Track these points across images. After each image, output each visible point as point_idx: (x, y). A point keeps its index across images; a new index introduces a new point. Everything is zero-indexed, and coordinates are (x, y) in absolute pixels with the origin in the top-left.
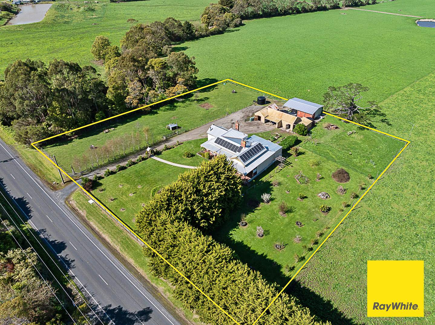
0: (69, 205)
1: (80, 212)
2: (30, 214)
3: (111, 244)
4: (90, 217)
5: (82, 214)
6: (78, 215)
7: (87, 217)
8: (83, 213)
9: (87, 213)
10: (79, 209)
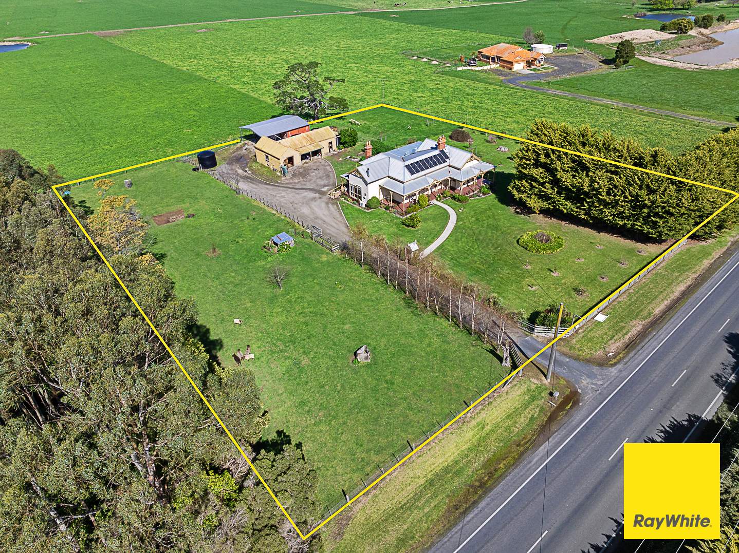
0: (621, 355)
1: (634, 331)
2: (686, 423)
3: (689, 283)
4: (645, 313)
5: (640, 328)
6: (643, 335)
7: (645, 318)
8: (637, 326)
9: (636, 317)
10: (629, 334)
